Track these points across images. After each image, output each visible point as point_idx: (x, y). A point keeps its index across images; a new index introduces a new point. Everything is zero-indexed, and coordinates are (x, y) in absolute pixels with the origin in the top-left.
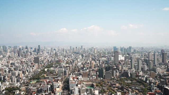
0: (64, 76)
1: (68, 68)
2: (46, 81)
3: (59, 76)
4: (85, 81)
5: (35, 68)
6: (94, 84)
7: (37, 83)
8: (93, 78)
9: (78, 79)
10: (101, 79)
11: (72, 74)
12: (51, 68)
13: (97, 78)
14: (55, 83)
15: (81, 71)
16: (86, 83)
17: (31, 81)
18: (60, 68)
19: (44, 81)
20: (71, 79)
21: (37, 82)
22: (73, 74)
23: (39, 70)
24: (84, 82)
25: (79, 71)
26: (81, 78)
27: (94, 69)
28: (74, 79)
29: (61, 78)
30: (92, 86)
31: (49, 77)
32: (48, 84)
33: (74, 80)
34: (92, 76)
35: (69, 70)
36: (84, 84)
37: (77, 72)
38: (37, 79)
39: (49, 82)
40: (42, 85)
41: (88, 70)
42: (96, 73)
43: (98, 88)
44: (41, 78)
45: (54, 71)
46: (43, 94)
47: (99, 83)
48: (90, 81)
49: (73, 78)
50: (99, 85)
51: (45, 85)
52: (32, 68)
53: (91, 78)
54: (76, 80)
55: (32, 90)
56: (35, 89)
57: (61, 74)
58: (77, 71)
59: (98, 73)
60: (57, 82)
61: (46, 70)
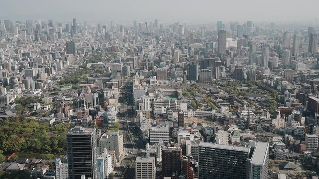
0: (122, 78)
1: (131, 62)
2: (90, 86)
3: (114, 77)
4: (162, 87)
5: (68, 62)
6: (180, 92)
7: (74, 90)
8: (177, 80)
9: (148, 82)
10: (193, 82)
11: (137, 73)
12: (99, 63)
13: (184, 80)
14: (107, 90)
15: (155, 67)
16: (164, 90)
17: (63, 87)
18: (115, 62)
19: (85, 86)
20: (137, 83)
21: (73, 88)
22: (139, 73)
23: (77, 66)
24: (160, 89)
25: (150, 68)
26: (156, 80)
27: (179, 64)
28: (141, 83)
29: (118, 81)
30: (175, 95)
31: (95, 80)
32: (93, 93)
33: (142, 85)
34: (175, 77)
35: (132, 66)
36: (160, 92)
37: (147, 71)
38: (72, 82)
39: (96, 88)
40: (82, 94)
41: (167, 67)
42: (184, 71)
43: (186, 99)
44: (80, 81)
45: (105, 67)
46: (86, 109)
47: (188, 90)
48: (171, 86)
49: (141, 81)
50: (189, 93)
51: (87, 93)
52: (63, 63)
53: (174, 81)
54: (145, 84)
55: (64, 103)
56: (69, 101)
57: (118, 74)
58: (147, 68)
59: (186, 71)
60: (111, 88)
61: (89, 65)
